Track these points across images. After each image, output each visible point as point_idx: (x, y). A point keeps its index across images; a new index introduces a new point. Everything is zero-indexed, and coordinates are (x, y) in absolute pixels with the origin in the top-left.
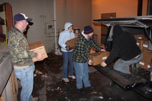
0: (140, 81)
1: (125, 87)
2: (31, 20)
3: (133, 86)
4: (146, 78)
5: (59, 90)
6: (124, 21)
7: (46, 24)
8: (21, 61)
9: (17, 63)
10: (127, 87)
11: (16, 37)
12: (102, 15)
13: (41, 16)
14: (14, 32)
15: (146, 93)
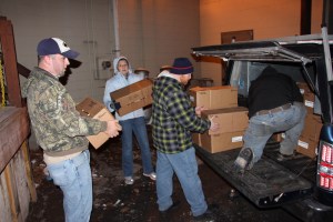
0: (294, 188)
1: (257, 203)
2: (77, 54)
3: (276, 200)
4: (308, 180)
5: (119, 207)
6: (254, 50)
7: (97, 59)
8: (64, 144)
9: (54, 149)
10: (262, 201)
11: (50, 91)
12: (223, 34)
13: (86, 42)
14: (43, 79)
15: (310, 214)
